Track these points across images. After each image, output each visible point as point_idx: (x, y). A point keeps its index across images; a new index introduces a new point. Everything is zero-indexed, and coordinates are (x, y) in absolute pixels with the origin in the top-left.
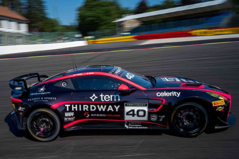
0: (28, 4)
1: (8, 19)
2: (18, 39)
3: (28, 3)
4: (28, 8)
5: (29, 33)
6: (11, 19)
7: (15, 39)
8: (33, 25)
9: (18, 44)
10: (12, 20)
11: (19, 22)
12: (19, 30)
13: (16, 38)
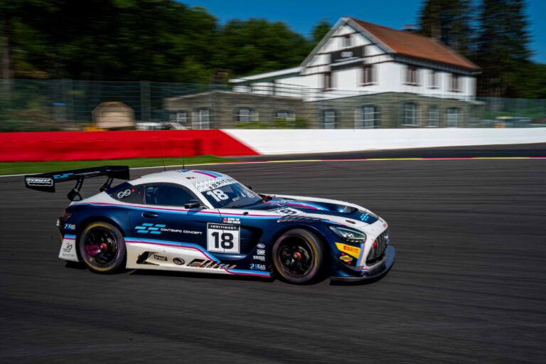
0: (483, 30)
1: (431, 66)
2: (452, 113)
3: (483, 27)
4: (480, 39)
5: (477, 100)
6: (436, 66)
7: (447, 113)
8: (492, 81)
9: (452, 126)
10: (439, 68)
11: (457, 72)
12: (457, 92)
13: (449, 110)
